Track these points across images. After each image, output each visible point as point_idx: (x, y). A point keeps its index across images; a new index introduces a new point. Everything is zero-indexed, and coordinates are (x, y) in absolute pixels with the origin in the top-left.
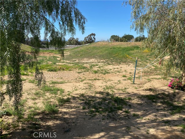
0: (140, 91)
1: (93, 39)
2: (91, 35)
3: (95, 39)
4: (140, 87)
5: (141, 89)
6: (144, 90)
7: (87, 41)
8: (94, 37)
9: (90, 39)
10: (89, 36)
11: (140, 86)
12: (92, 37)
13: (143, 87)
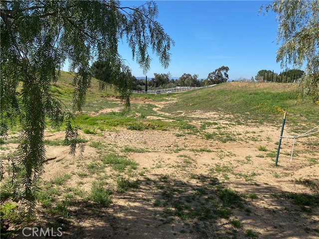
0: (284, 183)
1: (224, 76)
2: (220, 70)
3: (227, 76)
4: (287, 175)
5: (287, 179)
6: (292, 181)
7: (212, 80)
8: (225, 74)
9: (219, 77)
10: (216, 71)
11: (287, 172)
12: (223, 72)
13: (292, 175)
